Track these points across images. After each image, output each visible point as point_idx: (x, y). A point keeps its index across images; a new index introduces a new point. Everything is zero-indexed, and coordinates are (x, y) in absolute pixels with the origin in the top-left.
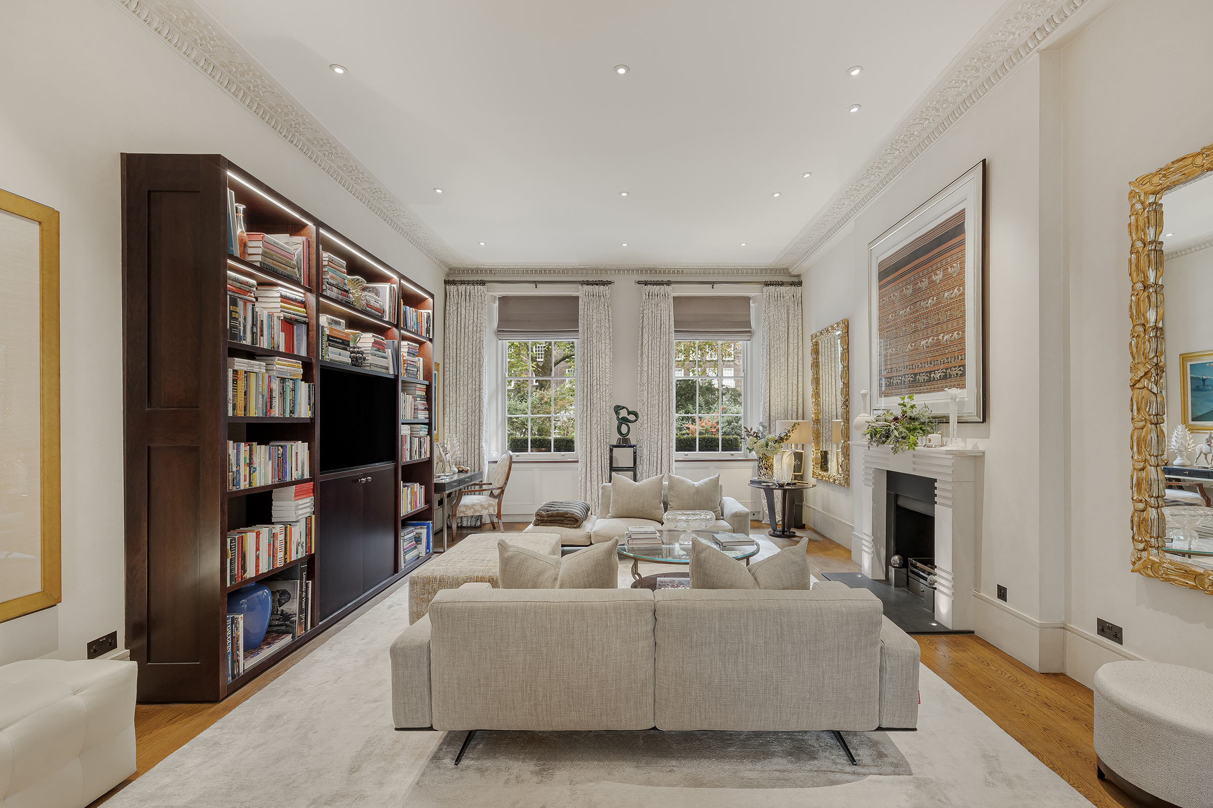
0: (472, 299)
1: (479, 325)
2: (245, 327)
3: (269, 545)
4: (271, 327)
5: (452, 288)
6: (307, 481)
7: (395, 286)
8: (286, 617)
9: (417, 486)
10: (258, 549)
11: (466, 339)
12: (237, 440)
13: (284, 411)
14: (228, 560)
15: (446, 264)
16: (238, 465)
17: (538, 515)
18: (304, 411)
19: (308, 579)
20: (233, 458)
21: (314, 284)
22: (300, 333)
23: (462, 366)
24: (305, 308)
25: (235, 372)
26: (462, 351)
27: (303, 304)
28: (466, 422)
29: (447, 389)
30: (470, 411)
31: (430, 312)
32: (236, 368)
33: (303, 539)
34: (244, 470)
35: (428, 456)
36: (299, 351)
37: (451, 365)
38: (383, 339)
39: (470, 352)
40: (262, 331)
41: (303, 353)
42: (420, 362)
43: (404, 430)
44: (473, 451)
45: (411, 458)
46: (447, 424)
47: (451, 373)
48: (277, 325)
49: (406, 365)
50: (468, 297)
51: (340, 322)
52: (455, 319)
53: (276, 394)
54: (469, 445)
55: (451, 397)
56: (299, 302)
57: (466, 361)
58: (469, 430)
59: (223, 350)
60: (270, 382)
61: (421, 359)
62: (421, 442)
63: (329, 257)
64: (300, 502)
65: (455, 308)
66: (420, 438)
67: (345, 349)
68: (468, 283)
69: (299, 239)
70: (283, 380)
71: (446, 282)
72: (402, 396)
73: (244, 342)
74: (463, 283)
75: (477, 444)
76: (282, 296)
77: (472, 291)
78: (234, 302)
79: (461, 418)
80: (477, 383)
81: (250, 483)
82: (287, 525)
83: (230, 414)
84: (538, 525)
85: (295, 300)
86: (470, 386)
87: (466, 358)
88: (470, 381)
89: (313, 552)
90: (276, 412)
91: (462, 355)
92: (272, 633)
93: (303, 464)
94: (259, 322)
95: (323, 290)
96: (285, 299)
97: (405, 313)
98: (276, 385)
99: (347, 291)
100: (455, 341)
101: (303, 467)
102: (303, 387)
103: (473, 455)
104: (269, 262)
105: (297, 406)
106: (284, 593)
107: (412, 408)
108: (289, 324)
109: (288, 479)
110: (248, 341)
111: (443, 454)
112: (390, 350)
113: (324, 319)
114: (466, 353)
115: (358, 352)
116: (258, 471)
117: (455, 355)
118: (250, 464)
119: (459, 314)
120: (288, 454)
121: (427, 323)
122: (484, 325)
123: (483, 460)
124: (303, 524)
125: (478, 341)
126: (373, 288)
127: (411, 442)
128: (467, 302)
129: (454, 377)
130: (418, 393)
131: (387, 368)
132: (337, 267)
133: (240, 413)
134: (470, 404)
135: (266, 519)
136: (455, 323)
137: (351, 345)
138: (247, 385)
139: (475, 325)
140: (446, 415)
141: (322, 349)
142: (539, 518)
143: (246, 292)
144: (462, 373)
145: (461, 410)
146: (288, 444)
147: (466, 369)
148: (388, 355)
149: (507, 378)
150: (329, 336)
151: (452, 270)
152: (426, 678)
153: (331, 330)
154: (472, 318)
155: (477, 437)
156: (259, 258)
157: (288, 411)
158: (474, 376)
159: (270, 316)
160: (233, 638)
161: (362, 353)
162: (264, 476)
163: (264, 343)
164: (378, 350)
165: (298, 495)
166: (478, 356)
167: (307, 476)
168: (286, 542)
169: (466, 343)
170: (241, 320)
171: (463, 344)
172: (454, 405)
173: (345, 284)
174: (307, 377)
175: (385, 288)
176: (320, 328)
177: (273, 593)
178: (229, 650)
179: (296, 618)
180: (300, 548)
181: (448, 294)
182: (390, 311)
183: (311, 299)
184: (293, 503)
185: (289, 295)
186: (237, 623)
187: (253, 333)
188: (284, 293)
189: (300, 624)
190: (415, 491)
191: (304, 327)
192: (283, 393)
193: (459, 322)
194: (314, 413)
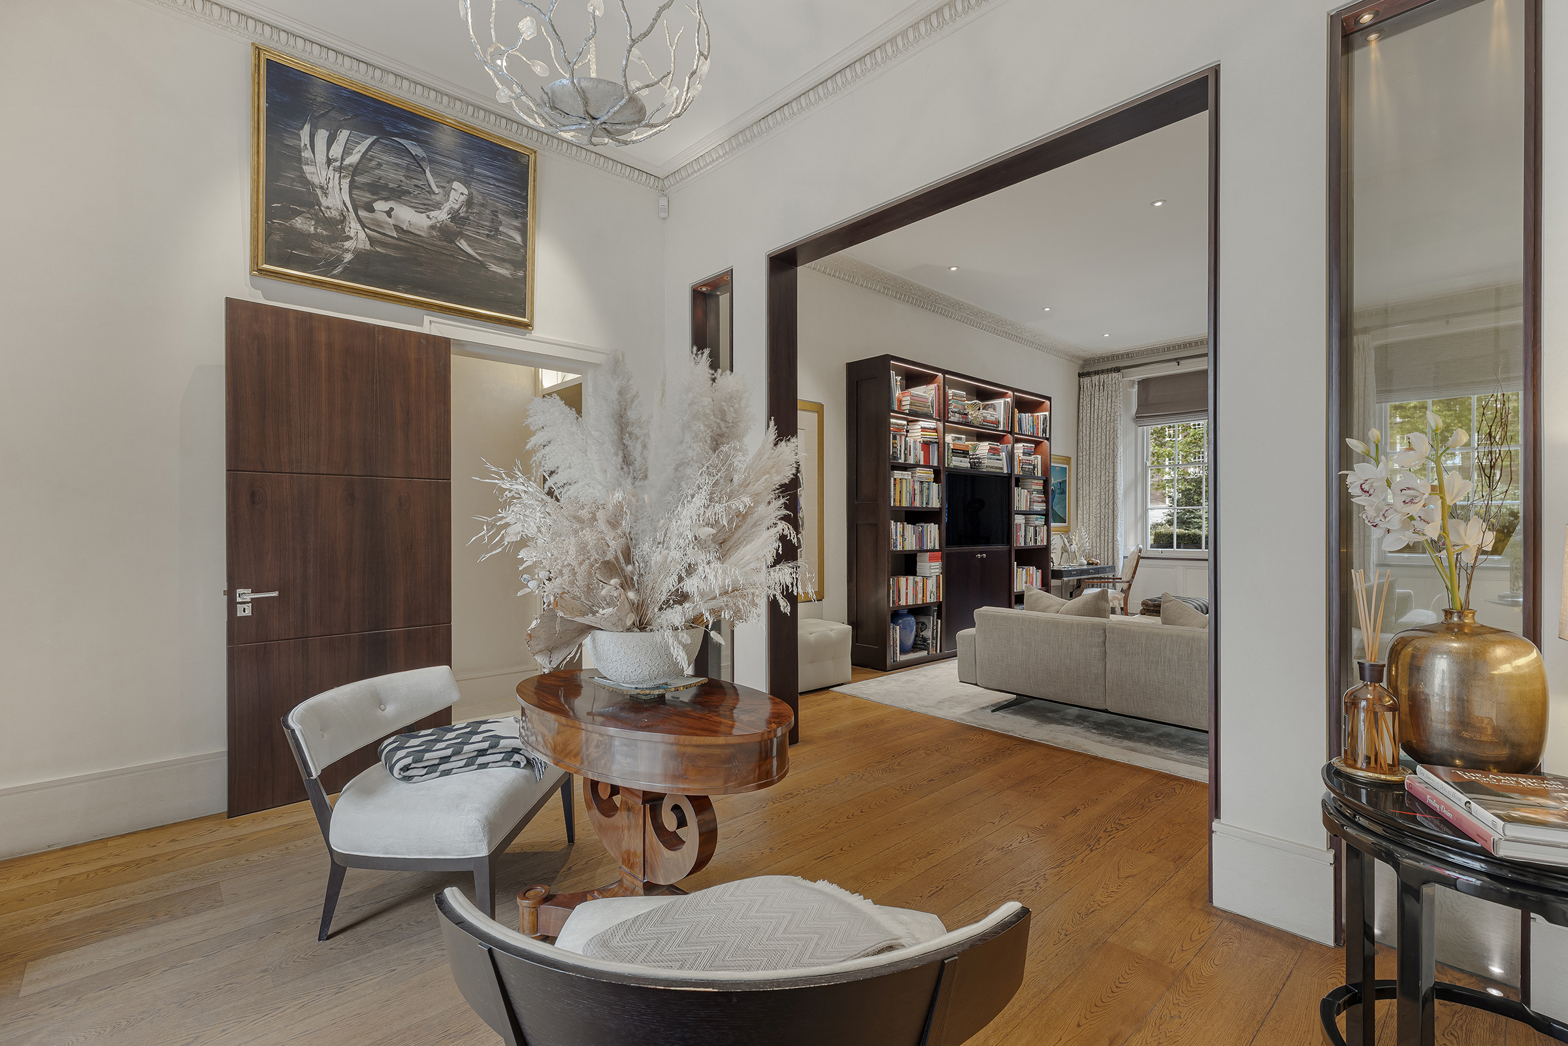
0: (1105, 388)
1: (1112, 415)
2: (900, 451)
3: (913, 588)
4: (915, 449)
5: (1086, 381)
6: (937, 551)
7: (1009, 400)
8: (925, 640)
9: (1032, 569)
10: (907, 589)
11: (1100, 430)
12: (896, 521)
13: (923, 503)
14: (891, 591)
15: (1078, 358)
16: (896, 535)
17: (1144, 604)
18: (935, 503)
19: (938, 618)
20: (894, 531)
21: (942, 415)
22: (934, 451)
23: (1095, 458)
24: (936, 432)
25: (895, 479)
26: (1095, 443)
27: (935, 430)
28: (1098, 515)
29: (1080, 482)
30: (1103, 503)
31: (1047, 413)
32: (895, 477)
33: (935, 590)
34: (899, 539)
35: (1045, 544)
36: (933, 463)
37: (1084, 457)
38: (997, 445)
39: (1104, 443)
40: (910, 452)
41: (936, 464)
42: (1038, 459)
43: (1019, 520)
44: (1106, 544)
45: (1025, 543)
46: (1080, 517)
47: (1084, 465)
48: (919, 446)
49: (1021, 464)
50: (1101, 387)
51: (961, 438)
52: (1089, 411)
53: (917, 492)
54: (1102, 538)
55: (1084, 490)
56: (932, 429)
57: (1099, 453)
58: (1102, 522)
59: (888, 467)
60: (914, 484)
61: (1039, 457)
62: (1036, 530)
63: (953, 393)
64: (932, 564)
65: (1088, 400)
66: (1035, 527)
67: (966, 457)
68: (1103, 372)
69: (933, 386)
70: (922, 483)
71: (1080, 375)
72: (1016, 490)
73: (900, 461)
74: (1097, 373)
75: (1111, 538)
76: (922, 428)
77: (1105, 380)
78: (895, 438)
79: (1094, 511)
80: (1111, 475)
81: (903, 547)
82: (925, 578)
83: (892, 505)
84: (1145, 614)
85: (930, 429)
86: (1103, 478)
87: (1099, 449)
88: (1103, 473)
89: (941, 600)
90: (917, 504)
91: (1095, 446)
92: (915, 647)
93: (935, 539)
94: (908, 447)
95: (948, 418)
96: (923, 429)
97: (1020, 420)
98: (917, 486)
99: (966, 414)
100: (1088, 433)
101: (934, 541)
102: (935, 486)
103: (1106, 549)
104: (914, 408)
105: (931, 500)
106: (923, 624)
107: (1027, 501)
108: (926, 445)
109: (925, 548)
110: (902, 461)
111: (1068, 544)
112: (1004, 453)
113: (949, 438)
114: (1099, 444)
115: (976, 458)
116: (907, 540)
117: (1088, 447)
118: (903, 536)
119: (1093, 405)
120: (925, 532)
121: (1043, 424)
122: (1118, 414)
123: (1118, 555)
124: (934, 578)
125: (1112, 431)
126: (992, 404)
127: (1025, 530)
128: (1101, 391)
129: (1088, 470)
130: (1034, 487)
131: (1002, 468)
132: (959, 399)
133: (898, 504)
134: (1103, 497)
135: (913, 572)
136: (1088, 415)
137: (971, 453)
138: (901, 487)
139: (1108, 414)
140: (1079, 508)
141: (948, 459)
142: (1145, 607)
143: (900, 430)
144: (1095, 465)
145: (1094, 503)
146: (925, 525)
147: (1099, 461)
148: (1003, 457)
149: (1149, 467)
150: (953, 449)
151: (1087, 361)
152: (974, 654)
153: (954, 445)
154: (1105, 408)
155: (1110, 531)
156: (908, 407)
157: (925, 503)
158: (1107, 468)
159: (915, 442)
160: (893, 638)
161: (979, 458)
162: (910, 544)
163: (911, 461)
164: (994, 454)
165: (931, 559)
166: (1112, 447)
167: (937, 547)
168: (923, 589)
169: (1099, 434)
170: (898, 447)
171: (1096, 435)
172: (1088, 497)
173: (965, 409)
174: (936, 480)
175: (1000, 403)
176: (946, 445)
177: (917, 623)
178: (892, 644)
179: (930, 642)
180: (932, 595)
181: (1082, 387)
182: (1004, 421)
183: (941, 425)
184: (929, 564)
185: (926, 426)
186: (896, 630)
187: (905, 454)
188: (923, 426)
189: (933, 646)
190: (1031, 573)
191: (936, 445)
192: (921, 491)
193: (1092, 413)
194: (941, 504)
